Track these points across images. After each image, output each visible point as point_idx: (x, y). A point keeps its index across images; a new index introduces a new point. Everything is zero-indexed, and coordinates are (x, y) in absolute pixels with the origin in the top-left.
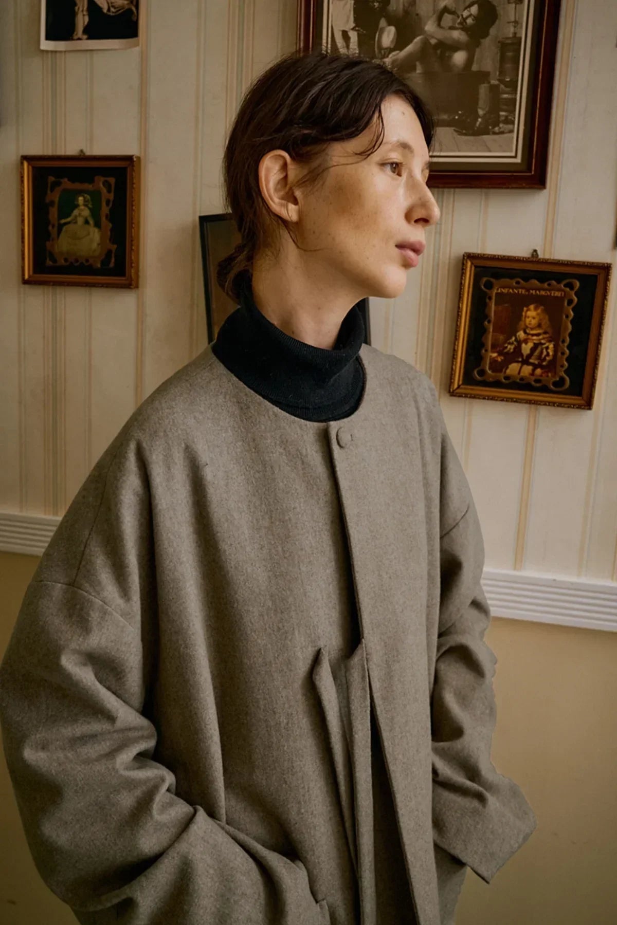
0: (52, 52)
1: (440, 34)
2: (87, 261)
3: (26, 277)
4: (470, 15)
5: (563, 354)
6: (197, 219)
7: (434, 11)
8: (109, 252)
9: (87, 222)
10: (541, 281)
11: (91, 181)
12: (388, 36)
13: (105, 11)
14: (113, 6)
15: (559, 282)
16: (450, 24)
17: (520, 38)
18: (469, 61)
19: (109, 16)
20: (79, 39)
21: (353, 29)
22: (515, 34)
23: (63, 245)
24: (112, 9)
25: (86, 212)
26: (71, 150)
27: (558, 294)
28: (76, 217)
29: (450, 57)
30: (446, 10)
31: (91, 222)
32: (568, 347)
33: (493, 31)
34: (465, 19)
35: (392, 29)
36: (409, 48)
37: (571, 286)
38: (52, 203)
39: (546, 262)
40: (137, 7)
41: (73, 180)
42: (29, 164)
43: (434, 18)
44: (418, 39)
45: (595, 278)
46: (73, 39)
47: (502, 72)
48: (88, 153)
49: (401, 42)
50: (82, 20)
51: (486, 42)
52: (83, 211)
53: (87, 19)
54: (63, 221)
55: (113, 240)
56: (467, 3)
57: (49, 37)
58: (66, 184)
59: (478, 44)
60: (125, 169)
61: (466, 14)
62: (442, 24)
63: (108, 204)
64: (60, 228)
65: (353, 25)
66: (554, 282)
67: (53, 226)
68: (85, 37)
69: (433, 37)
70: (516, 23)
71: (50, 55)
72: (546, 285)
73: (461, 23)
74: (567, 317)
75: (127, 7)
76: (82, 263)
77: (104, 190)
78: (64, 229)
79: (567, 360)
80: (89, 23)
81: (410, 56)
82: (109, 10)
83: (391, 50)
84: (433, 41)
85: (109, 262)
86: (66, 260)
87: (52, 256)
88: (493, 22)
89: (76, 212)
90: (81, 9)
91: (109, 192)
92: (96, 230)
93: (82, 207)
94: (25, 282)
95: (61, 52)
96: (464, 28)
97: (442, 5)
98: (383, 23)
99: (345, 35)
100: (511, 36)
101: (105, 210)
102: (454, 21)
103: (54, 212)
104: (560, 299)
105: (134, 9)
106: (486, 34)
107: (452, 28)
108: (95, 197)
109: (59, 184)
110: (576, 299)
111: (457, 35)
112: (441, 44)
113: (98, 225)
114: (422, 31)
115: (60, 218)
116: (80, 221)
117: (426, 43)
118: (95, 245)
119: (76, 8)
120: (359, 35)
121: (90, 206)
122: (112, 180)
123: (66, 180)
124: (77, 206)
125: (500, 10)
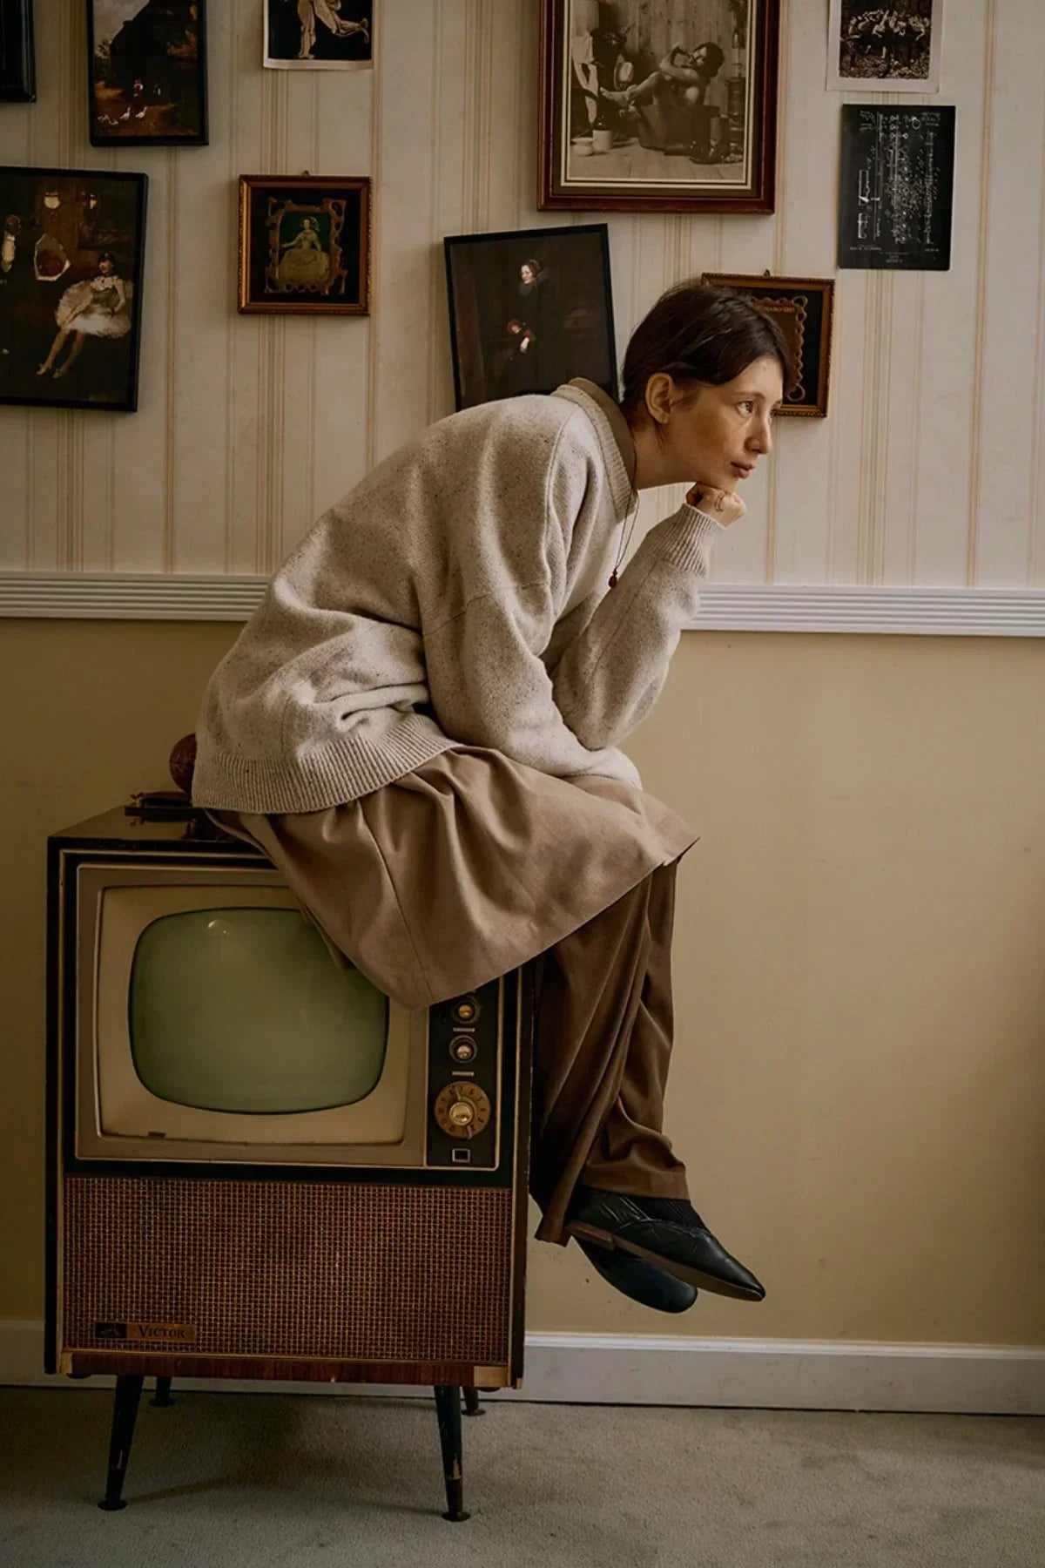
0: (273, 69)
1: (674, 72)
2: (313, 287)
3: (243, 305)
4: (700, 57)
5: (798, 366)
6: (442, 240)
7: (668, 51)
8: (339, 278)
9: (313, 246)
10: (774, 298)
11: (319, 204)
12: (626, 71)
13: (334, 32)
14: (343, 29)
15: (790, 298)
16: (682, 63)
17: (745, 79)
18: (701, 98)
19: (338, 37)
20: (306, 58)
21: (593, 63)
22: (740, 74)
23: (284, 271)
24: (342, 31)
25: (313, 236)
26: (294, 171)
27: (789, 310)
28: (300, 241)
29: (684, 92)
30: (678, 50)
31: (319, 246)
32: (802, 360)
33: (720, 70)
34: (695, 60)
35: (630, 65)
36: (646, 83)
37: (800, 302)
38: (274, 226)
39: (777, 280)
40: (370, 30)
41: (296, 202)
42: (248, 185)
43: (668, 56)
44: (653, 75)
45: (820, 293)
46: (298, 58)
47: (731, 108)
48: (312, 174)
49: (637, 77)
50: (309, 40)
51: (715, 80)
52: (308, 234)
53: (314, 39)
54: (285, 245)
55: (344, 265)
56: (697, 46)
57: (270, 56)
58: (291, 206)
59: (708, 82)
60: (358, 191)
61: (696, 55)
62: (675, 62)
63: (337, 227)
64: (282, 252)
65: (592, 59)
66: (785, 299)
67: (274, 251)
68: (312, 56)
69: (667, 74)
70: (741, 65)
71: (270, 72)
72: (778, 302)
73: (691, 63)
74: (799, 331)
75: (357, 29)
76: (307, 290)
77: (333, 213)
78: (286, 254)
79: (802, 371)
80: (316, 42)
81: (646, 90)
82: (338, 31)
83: (629, 84)
84: (668, 78)
85: (340, 287)
86: (289, 287)
87: (272, 284)
88: (721, 64)
89: (300, 236)
90: (307, 29)
91: (339, 214)
92: (324, 255)
93: (308, 231)
94: (243, 312)
95: (282, 70)
96: (695, 68)
97: (674, 46)
98: (620, 59)
99: (585, 68)
100: (736, 75)
101: (335, 233)
102: (686, 61)
103: (276, 236)
104: (793, 314)
105: (365, 31)
106: (715, 74)
107: (684, 67)
109: (282, 206)
110: (805, 314)
111: (688, 72)
112: (675, 80)
113: (326, 248)
114: (657, 69)
115: (282, 242)
116: (306, 244)
117: (660, 79)
118: (322, 271)
119: (302, 28)
120: (598, 68)
121: (317, 229)
122: (343, 203)
123: (290, 201)
124: (303, 229)
125: (725, 53)
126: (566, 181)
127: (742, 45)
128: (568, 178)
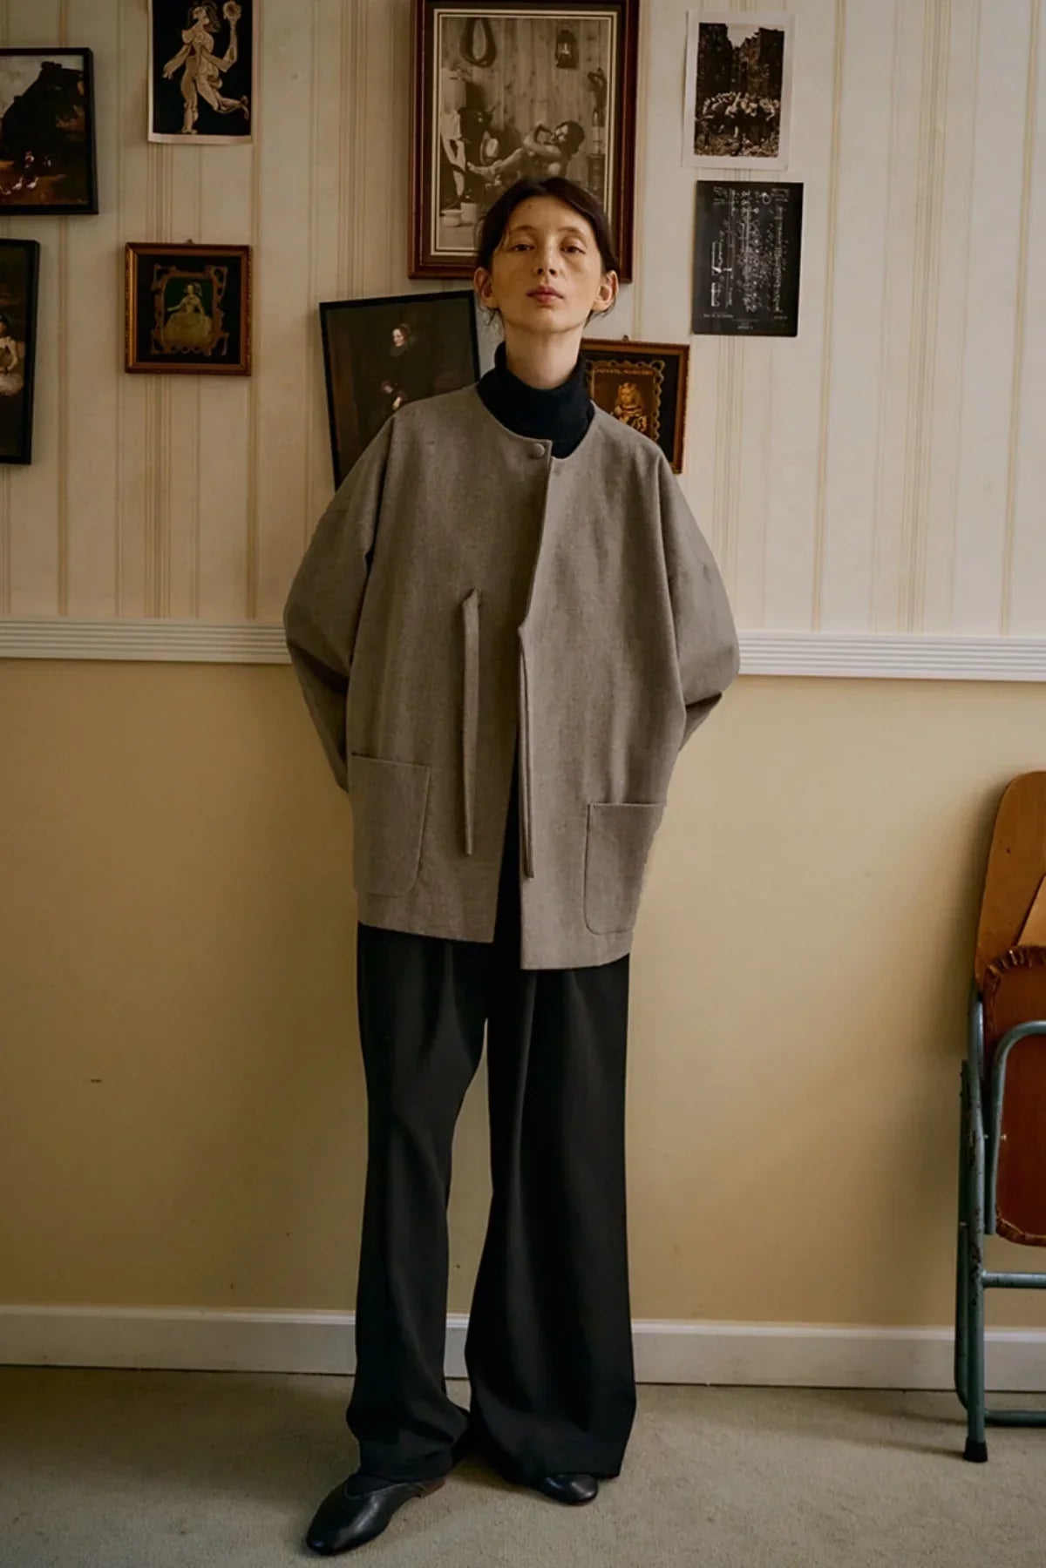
0: (158, 144)
1: (537, 148)
2: (197, 349)
3: (131, 364)
4: (562, 134)
5: (655, 425)
6: (318, 307)
7: (531, 129)
8: (221, 341)
9: (196, 310)
10: (633, 362)
11: (202, 270)
12: (492, 147)
13: (216, 108)
14: (224, 105)
15: (648, 362)
16: (545, 140)
17: (604, 156)
18: (563, 170)
19: (220, 114)
20: (188, 133)
21: (461, 139)
22: (600, 151)
23: (170, 333)
24: (223, 108)
25: (197, 301)
26: (180, 239)
27: (647, 373)
28: (184, 305)
29: (546, 168)
30: (541, 128)
31: (202, 310)
32: (659, 419)
33: (581, 148)
34: (557, 137)
35: (495, 142)
36: (510, 159)
37: (658, 366)
38: (158, 291)
39: (636, 345)
40: (249, 107)
41: (181, 268)
42: (134, 252)
43: (532, 133)
44: (518, 151)
45: (677, 358)
46: (181, 133)
47: (591, 181)
48: (196, 242)
49: (503, 153)
50: (191, 116)
51: (576, 156)
52: (192, 299)
53: (196, 116)
54: (170, 309)
55: (225, 328)
56: (559, 124)
57: (156, 130)
58: (175, 273)
59: (569, 158)
60: (239, 259)
61: (558, 132)
62: (539, 139)
63: (219, 293)
64: (167, 316)
65: (459, 136)
66: (643, 363)
67: (160, 314)
68: (195, 132)
69: (531, 150)
70: (600, 142)
71: (155, 146)
72: (636, 365)
73: (554, 140)
74: (656, 392)
75: (238, 106)
76: (191, 352)
77: (215, 279)
78: (172, 316)
79: (659, 430)
80: (199, 118)
81: (511, 165)
82: (219, 108)
83: (495, 159)
84: (531, 154)
85: (222, 348)
86: (173, 349)
88: (581, 141)
89: (184, 300)
90: (190, 105)
91: (221, 280)
92: (207, 318)
93: (192, 296)
94: (129, 371)
95: (167, 144)
96: (557, 144)
97: (537, 124)
98: (486, 135)
99: (453, 144)
100: (597, 152)
101: (217, 298)
102: (548, 138)
103: (160, 300)
104: (650, 378)
105: (246, 109)
106: (576, 150)
107: (547, 143)
108: (206, 285)
109: (167, 272)
110: (662, 377)
111: (550, 149)
112: (537, 156)
113: (209, 313)
114: (520, 145)
115: (167, 305)
116: (190, 309)
117: (524, 154)
118: (206, 333)
119: (185, 105)
120: (466, 146)
121: (200, 294)
122: (225, 270)
123: (174, 268)
124: (186, 294)
125: (585, 130)
126: (436, 250)
127: (601, 123)
128: (438, 248)
